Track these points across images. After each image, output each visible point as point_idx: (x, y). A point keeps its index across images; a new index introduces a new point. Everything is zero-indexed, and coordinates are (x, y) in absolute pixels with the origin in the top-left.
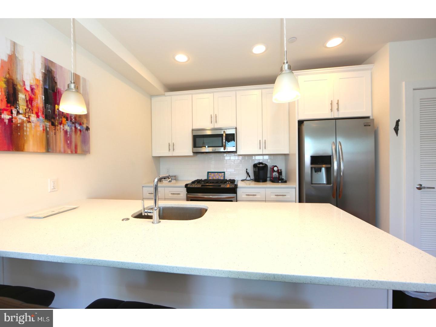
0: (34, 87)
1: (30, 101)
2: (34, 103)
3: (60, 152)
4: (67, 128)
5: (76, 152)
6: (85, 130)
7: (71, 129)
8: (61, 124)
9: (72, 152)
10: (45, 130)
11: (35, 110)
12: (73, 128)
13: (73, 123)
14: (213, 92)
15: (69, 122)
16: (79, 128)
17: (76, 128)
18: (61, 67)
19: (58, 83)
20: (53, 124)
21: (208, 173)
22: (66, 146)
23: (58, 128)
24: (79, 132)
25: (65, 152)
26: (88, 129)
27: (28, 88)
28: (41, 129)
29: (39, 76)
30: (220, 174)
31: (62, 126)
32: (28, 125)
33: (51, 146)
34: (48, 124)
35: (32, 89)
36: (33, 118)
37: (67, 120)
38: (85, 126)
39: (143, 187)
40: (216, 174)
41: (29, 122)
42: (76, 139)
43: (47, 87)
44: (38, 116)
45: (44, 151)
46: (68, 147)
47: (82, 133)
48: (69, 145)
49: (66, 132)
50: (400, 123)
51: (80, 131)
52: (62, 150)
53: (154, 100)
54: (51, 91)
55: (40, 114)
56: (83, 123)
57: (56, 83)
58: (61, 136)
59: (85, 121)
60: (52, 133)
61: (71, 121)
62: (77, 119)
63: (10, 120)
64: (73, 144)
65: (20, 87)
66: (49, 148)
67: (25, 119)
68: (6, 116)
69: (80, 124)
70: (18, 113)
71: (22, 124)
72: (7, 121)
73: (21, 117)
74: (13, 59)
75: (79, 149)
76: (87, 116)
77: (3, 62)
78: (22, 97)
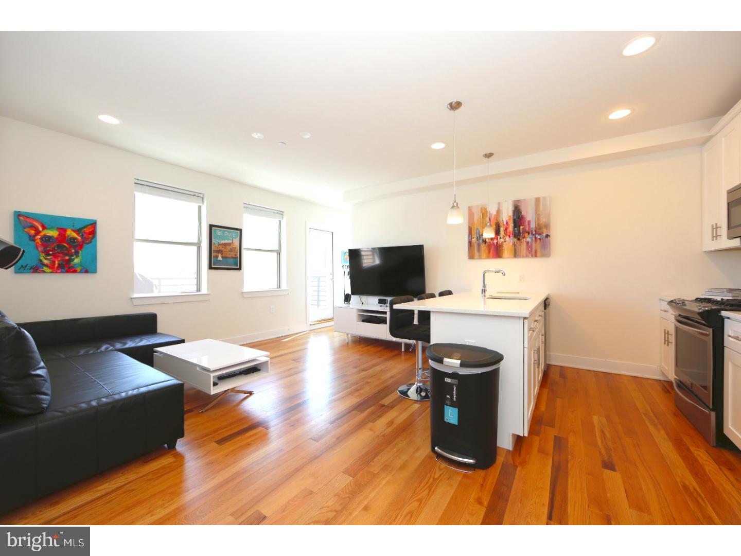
0: (508, 221)
1: (506, 229)
2: (508, 231)
3: (523, 257)
4: (529, 239)
5: (536, 256)
6: (544, 238)
7: (532, 239)
8: (524, 238)
9: (532, 256)
10: (514, 245)
11: (508, 234)
12: (534, 239)
13: (534, 235)
15: (530, 236)
16: (539, 237)
17: (536, 238)
18: (525, 200)
20: (519, 239)
22: (528, 253)
24: (539, 241)
25: (527, 256)
26: (547, 236)
27: (505, 223)
28: (511, 244)
29: (511, 213)
31: (525, 239)
32: (505, 243)
33: (517, 253)
34: (516, 240)
35: (507, 223)
36: (507, 238)
37: (529, 234)
38: (544, 235)
41: (505, 241)
42: (537, 246)
43: (515, 218)
44: (510, 237)
45: (513, 256)
46: (530, 253)
47: (542, 241)
48: (530, 252)
49: (528, 243)
51: (540, 239)
52: (525, 255)
54: (517, 219)
55: (511, 235)
56: (543, 233)
57: (521, 212)
58: (524, 245)
60: (518, 245)
61: (532, 234)
62: (537, 231)
63: (497, 243)
64: (534, 250)
65: (501, 225)
66: (516, 254)
67: (503, 240)
68: (495, 241)
69: (540, 234)
70: (500, 238)
71: (502, 243)
72: (495, 244)
73: (502, 240)
74: (498, 212)
75: (539, 253)
76: (547, 226)
77: (495, 215)
78: (502, 229)
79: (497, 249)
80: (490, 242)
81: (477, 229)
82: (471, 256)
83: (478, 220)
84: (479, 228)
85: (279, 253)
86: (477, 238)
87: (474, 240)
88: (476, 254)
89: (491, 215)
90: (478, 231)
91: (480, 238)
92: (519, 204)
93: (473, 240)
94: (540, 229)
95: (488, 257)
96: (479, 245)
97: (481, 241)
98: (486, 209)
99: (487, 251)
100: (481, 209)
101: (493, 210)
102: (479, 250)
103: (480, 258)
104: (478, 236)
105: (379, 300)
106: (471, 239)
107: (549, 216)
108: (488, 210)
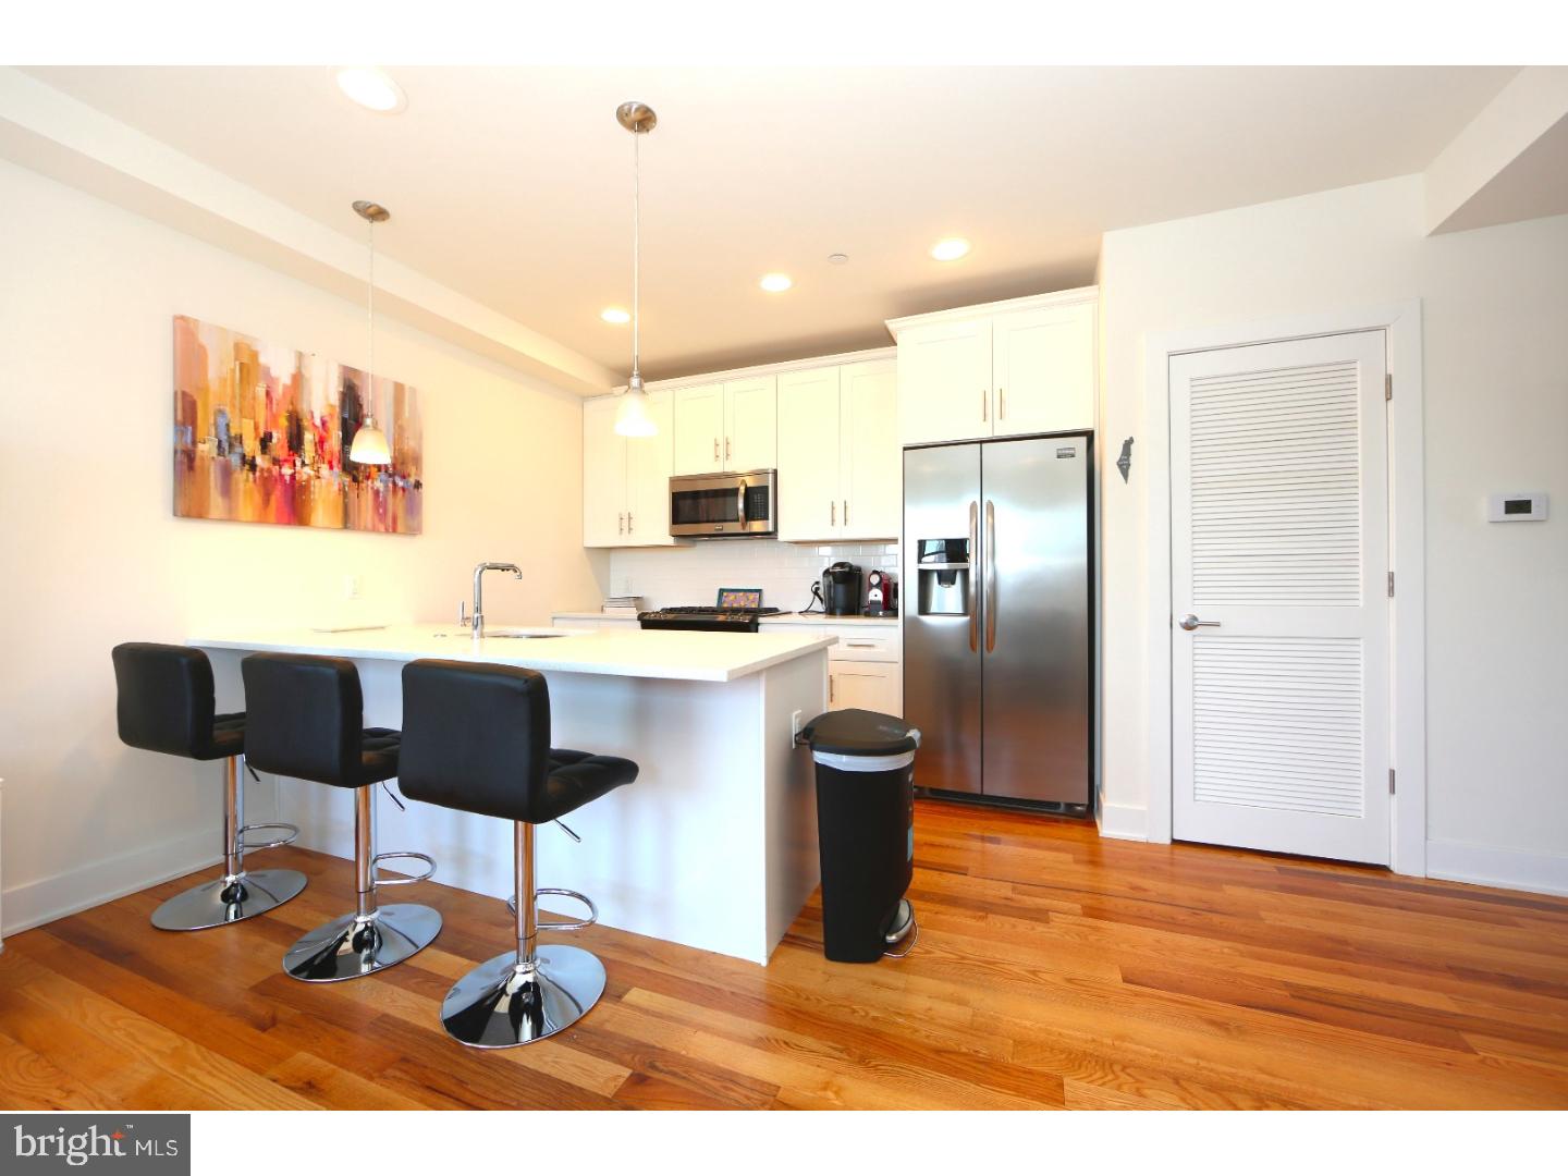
0: (327, 419)
1: (321, 443)
2: (326, 446)
3: (366, 530)
4: (379, 485)
5: (394, 530)
6: (412, 488)
7: (386, 486)
8: (368, 478)
9: (387, 531)
10: (342, 490)
11: (327, 457)
12: (391, 485)
13: (390, 476)
14: (722, 381)
15: (383, 475)
16: (400, 483)
17: (395, 484)
18: (370, 375)
19: (365, 407)
20: (355, 479)
21: (722, 591)
22: (377, 519)
23: (364, 485)
24: (401, 492)
25: (374, 530)
26: (418, 485)
27: (318, 422)
28: (336, 488)
29: (335, 399)
30: (751, 596)
31: (370, 482)
32: (317, 482)
33: (352, 518)
34: (347, 479)
35: (324, 423)
36: (324, 470)
37: (379, 470)
38: (412, 480)
39: (554, 618)
40: (741, 594)
41: (319, 478)
42: (396, 504)
43: (346, 416)
44: (331, 468)
45: (340, 526)
46: (380, 520)
47: (407, 493)
48: (382, 517)
49: (377, 493)
50: (1132, 447)
51: (403, 489)
52: (370, 525)
53: (590, 406)
54: (352, 422)
55: (335, 463)
56: (409, 475)
57: (361, 406)
58: (367, 499)
59: (412, 470)
60: (353, 495)
61: (386, 472)
62: (398, 467)
63: (293, 477)
64: (390, 515)
65: (306, 423)
66: (347, 521)
67: (312, 473)
68: (287, 471)
69: (404, 477)
70: (303, 464)
71: (308, 481)
72: (288, 478)
73: (307, 470)
74: (298, 378)
75: (400, 527)
76: (417, 460)
77: (285, 386)
78: (309, 437)
79: (293, 498)
80: (269, 471)
81: (221, 412)
82: (189, 502)
83: (223, 381)
84: (228, 409)
86: (220, 445)
87: (206, 449)
88: (216, 501)
89: (271, 383)
90: (222, 422)
91: (231, 446)
92: (356, 382)
93: (201, 447)
94: (403, 463)
95: (261, 520)
96: (227, 472)
97: (235, 460)
98: (254, 355)
99: (258, 498)
100: (237, 347)
101: (283, 373)
102: (227, 490)
103: (231, 517)
104: (224, 438)
106: (194, 443)
107: (420, 437)
108: (262, 360)
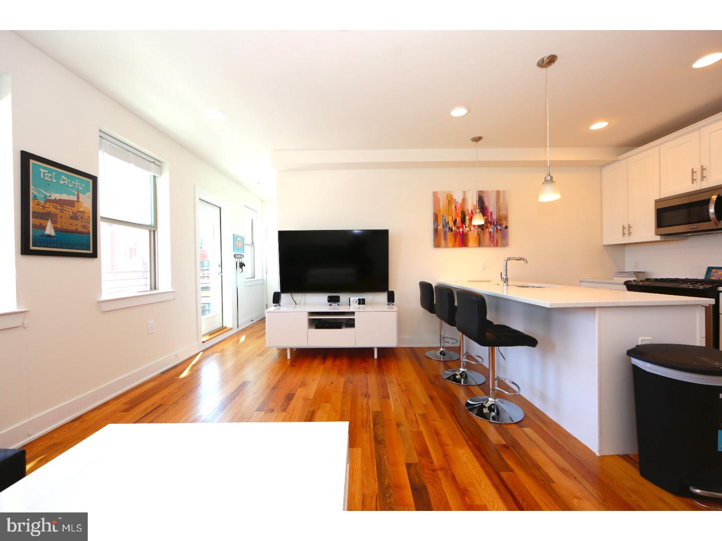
0: (473, 210)
1: (471, 218)
3: (486, 246)
4: (491, 230)
5: (497, 246)
7: (494, 230)
8: (487, 228)
9: (494, 246)
10: (479, 234)
12: (495, 229)
13: (495, 226)
15: (492, 226)
16: (499, 228)
17: (497, 228)
18: (487, 191)
19: (485, 203)
21: (709, 269)
22: (490, 242)
23: (485, 231)
25: (490, 246)
26: (506, 227)
27: (470, 212)
29: (475, 202)
32: (470, 232)
35: (472, 212)
36: (472, 228)
37: (491, 224)
38: (504, 226)
39: (581, 282)
42: (498, 236)
45: (478, 246)
47: (502, 231)
48: (492, 242)
49: (490, 233)
51: (500, 230)
52: (488, 245)
56: (503, 224)
57: (484, 203)
58: (487, 235)
59: (504, 222)
60: (482, 235)
61: (493, 224)
62: (498, 222)
64: (495, 240)
65: (466, 213)
66: (480, 244)
67: (469, 229)
68: (461, 230)
69: (500, 225)
70: (466, 227)
71: (467, 232)
72: (461, 232)
73: (467, 228)
74: (464, 200)
75: (499, 244)
76: (506, 218)
77: (460, 203)
78: (467, 218)
80: (456, 231)
81: (444, 216)
82: (437, 245)
83: (444, 207)
84: (445, 214)
85: (153, 230)
86: (443, 226)
87: (440, 227)
88: (443, 241)
89: (456, 202)
90: (444, 219)
91: (446, 225)
92: (482, 195)
93: (439, 227)
94: (500, 220)
95: (454, 246)
96: (445, 233)
97: (447, 229)
98: (452, 196)
99: (453, 240)
100: (447, 195)
101: (458, 198)
102: (445, 239)
103: (446, 246)
104: (444, 223)
105: (329, 297)
106: (437, 226)
107: (507, 209)
108: (454, 197)
